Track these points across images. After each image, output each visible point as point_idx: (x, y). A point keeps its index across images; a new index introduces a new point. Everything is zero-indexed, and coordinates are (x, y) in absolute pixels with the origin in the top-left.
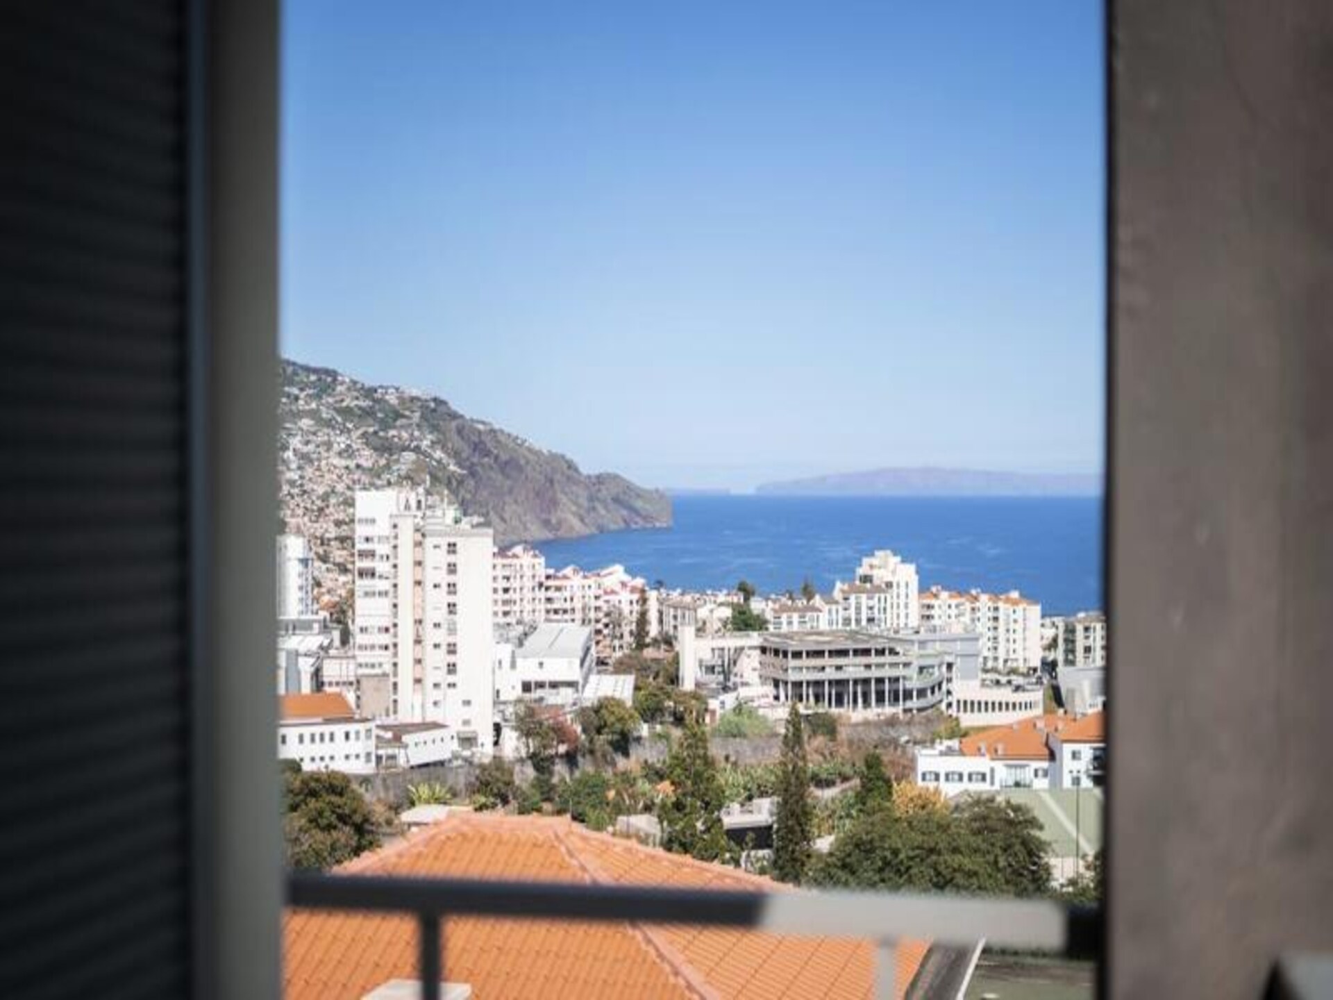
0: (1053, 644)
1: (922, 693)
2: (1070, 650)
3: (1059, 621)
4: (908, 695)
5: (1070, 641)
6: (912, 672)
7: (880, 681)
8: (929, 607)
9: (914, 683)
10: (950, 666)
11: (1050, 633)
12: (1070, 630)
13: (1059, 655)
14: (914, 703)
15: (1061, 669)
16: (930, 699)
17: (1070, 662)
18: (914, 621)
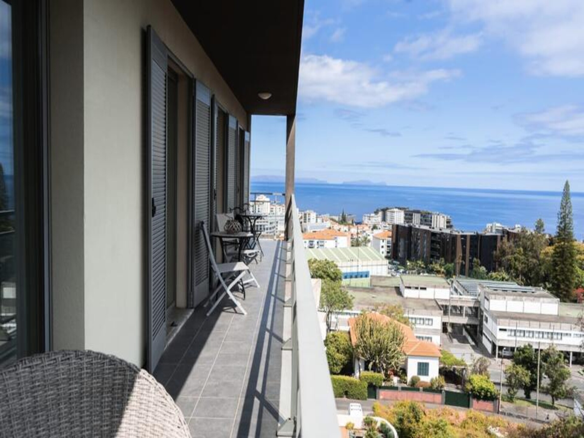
0: (301, 218)
1: (270, 229)
2: (305, 219)
3: (303, 213)
4: (267, 229)
5: (305, 217)
6: (269, 224)
7: (261, 226)
8: (272, 208)
9: (269, 226)
10: (277, 222)
11: (300, 215)
12: (305, 215)
13: (302, 220)
14: (269, 231)
15: (303, 223)
16: (272, 230)
17: (305, 222)
18: (269, 212)
